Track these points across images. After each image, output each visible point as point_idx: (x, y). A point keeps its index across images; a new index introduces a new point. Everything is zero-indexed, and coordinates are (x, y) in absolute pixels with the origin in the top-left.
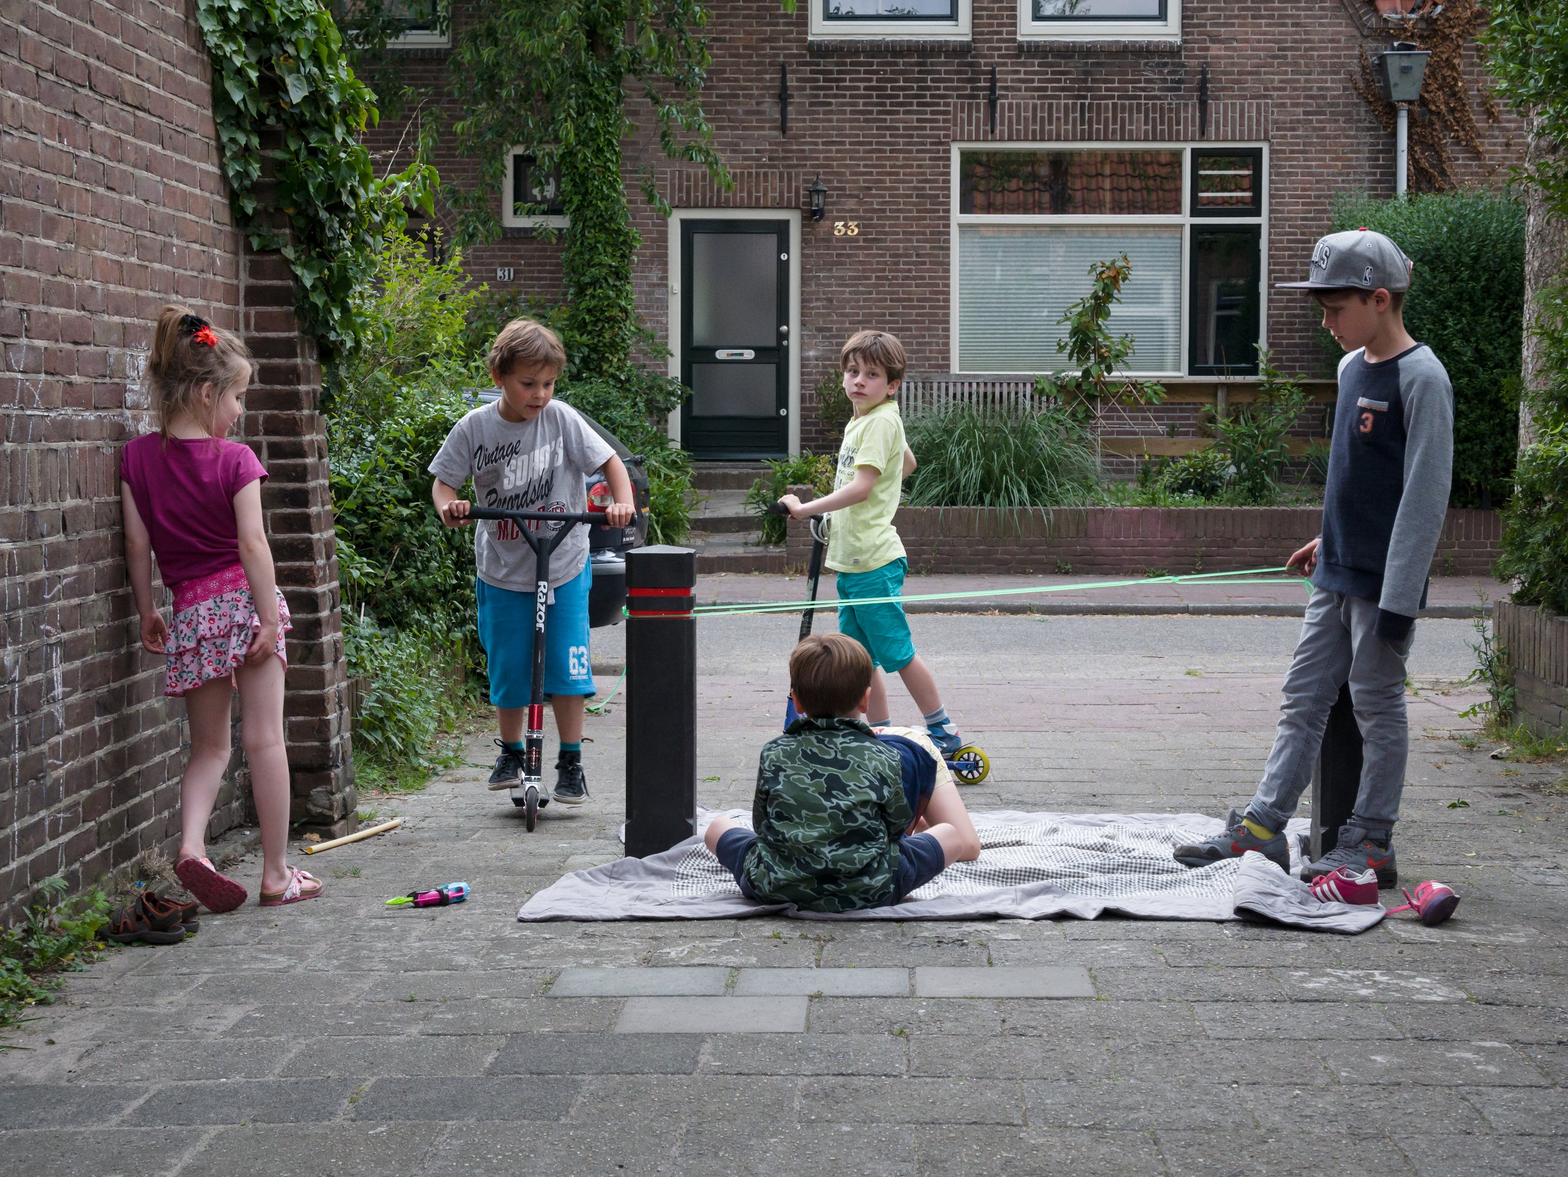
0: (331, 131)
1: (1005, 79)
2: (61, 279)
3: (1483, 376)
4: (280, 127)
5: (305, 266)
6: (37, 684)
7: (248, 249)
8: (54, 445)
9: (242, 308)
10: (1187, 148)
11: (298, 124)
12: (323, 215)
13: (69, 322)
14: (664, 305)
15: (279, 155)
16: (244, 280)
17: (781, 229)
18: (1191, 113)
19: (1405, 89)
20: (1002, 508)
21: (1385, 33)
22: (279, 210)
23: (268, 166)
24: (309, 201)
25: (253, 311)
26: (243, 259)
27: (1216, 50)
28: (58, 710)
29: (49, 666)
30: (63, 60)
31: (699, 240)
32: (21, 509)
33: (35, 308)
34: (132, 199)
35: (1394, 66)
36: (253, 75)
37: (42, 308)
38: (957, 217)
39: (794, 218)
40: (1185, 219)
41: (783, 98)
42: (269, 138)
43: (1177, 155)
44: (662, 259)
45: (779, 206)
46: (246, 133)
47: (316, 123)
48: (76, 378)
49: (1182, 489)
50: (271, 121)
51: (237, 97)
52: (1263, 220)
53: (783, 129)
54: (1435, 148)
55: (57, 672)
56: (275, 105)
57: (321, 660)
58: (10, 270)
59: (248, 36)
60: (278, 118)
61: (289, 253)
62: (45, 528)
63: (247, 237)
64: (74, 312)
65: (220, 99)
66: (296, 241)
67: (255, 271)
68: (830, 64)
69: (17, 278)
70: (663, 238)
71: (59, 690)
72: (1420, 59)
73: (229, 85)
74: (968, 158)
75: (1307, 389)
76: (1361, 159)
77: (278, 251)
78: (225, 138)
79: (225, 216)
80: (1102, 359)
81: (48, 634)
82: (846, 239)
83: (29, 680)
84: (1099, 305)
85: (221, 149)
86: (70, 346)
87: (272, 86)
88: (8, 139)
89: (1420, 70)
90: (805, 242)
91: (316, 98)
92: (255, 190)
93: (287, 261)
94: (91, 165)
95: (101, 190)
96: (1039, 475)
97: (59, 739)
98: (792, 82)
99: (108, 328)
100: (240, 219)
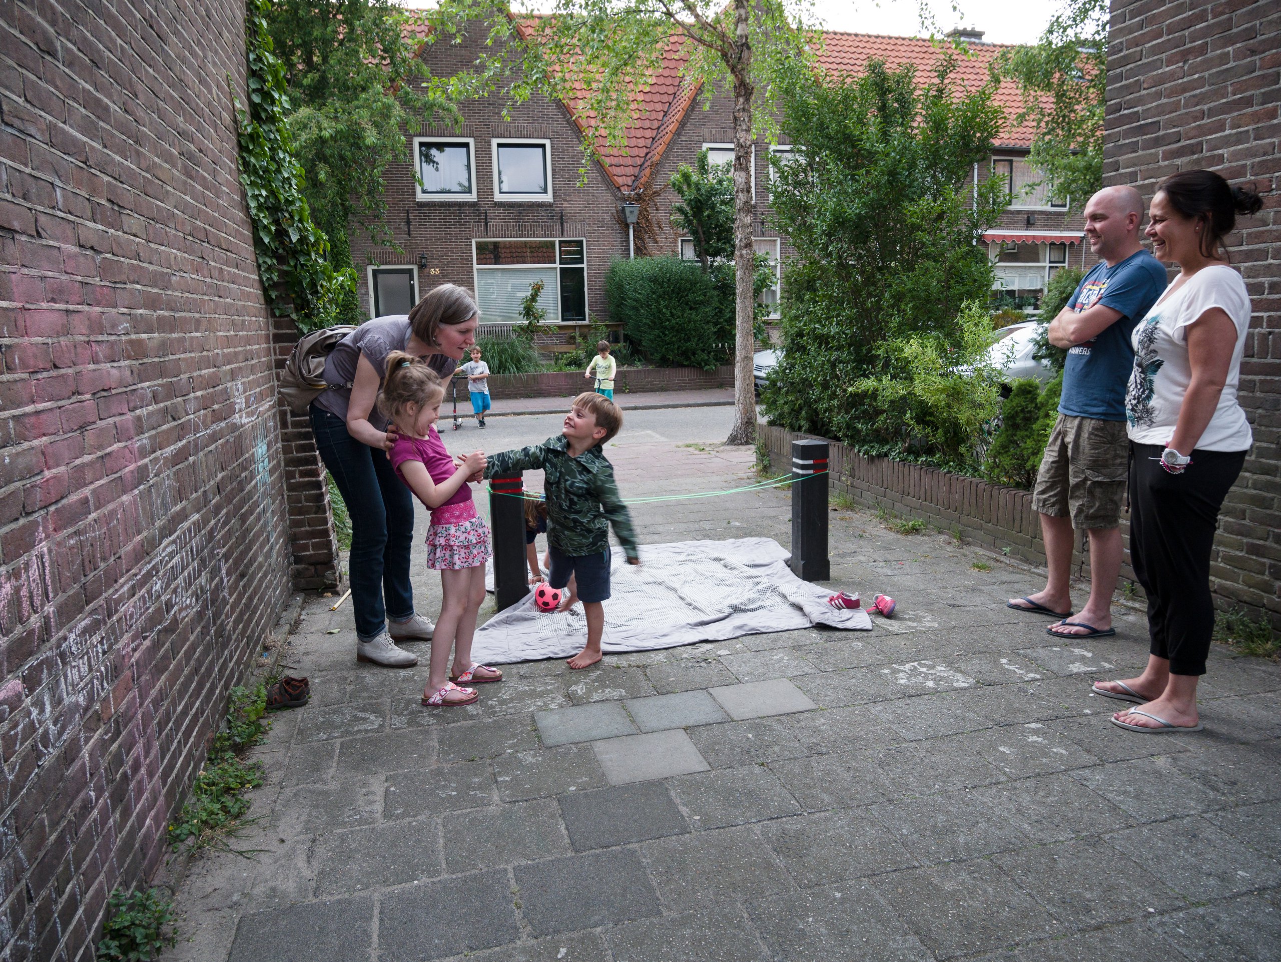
0: (309, 255)
1: (491, 215)
2: (205, 353)
3: (673, 321)
4: (285, 254)
5: (303, 323)
6: (217, 585)
7: (273, 315)
8: (210, 448)
9: (272, 345)
10: (557, 240)
11: (294, 252)
12: (310, 297)
13: (211, 376)
14: (368, 302)
15: (285, 268)
16: (272, 331)
17: (410, 272)
18: (558, 227)
19: (632, 219)
20: (507, 375)
21: (624, 199)
22: (288, 295)
23: (282, 274)
24: (303, 290)
25: (277, 346)
26: (271, 321)
27: (565, 204)
28: (226, 593)
29: (220, 571)
30: (195, 228)
31: (380, 277)
32: (200, 493)
33: (195, 374)
34: (228, 300)
35: (627, 210)
36: (273, 228)
37: (198, 373)
38: (476, 266)
39: (415, 268)
40: (557, 265)
41: (408, 223)
42: (281, 260)
43: (554, 242)
44: (366, 284)
45: (409, 263)
46: (271, 258)
47: (301, 251)
48: (216, 407)
49: (570, 364)
50: (280, 251)
51: (266, 240)
52: (585, 265)
53: (409, 235)
54: (642, 239)
55: (224, 572)
56: (282, 243)
58: (182, 356)
59: (268, 208)
60: (284, 249)
61: (294, 316)
62: (211, 496)
63: (272, 310)
64: (212, 370)
65: (257, 241)
66: (297, 310)
67: (277, 326)
68: (426, 209)
69: (186, 359)
70: (366, 276)
71: (225, 580)
72: (636, 208)
73: (262, 234)
74: (478, 244)
75: (607, 326)
76: (617, 244)
77: (288, 316)
78: (261, 261)
79: (262, 300)
80: (535, 318)
81: (218, 554)
82: (435, 275)
83: (213, 585)
84: (534, 298)
85: (259, 266)
86: (211, 390)
87: (281, 234)
88: (174, 278)
89: (636, 212)
90: (420, 276)
91: (303, 240)
92: (275, 286)
93: (293, 321)
94: (210, 286)
95: (216, 299)
96: (519, 361)
97: (228, 607)
98: (411, 217)
99: (226, 372)
100: (268, 300)
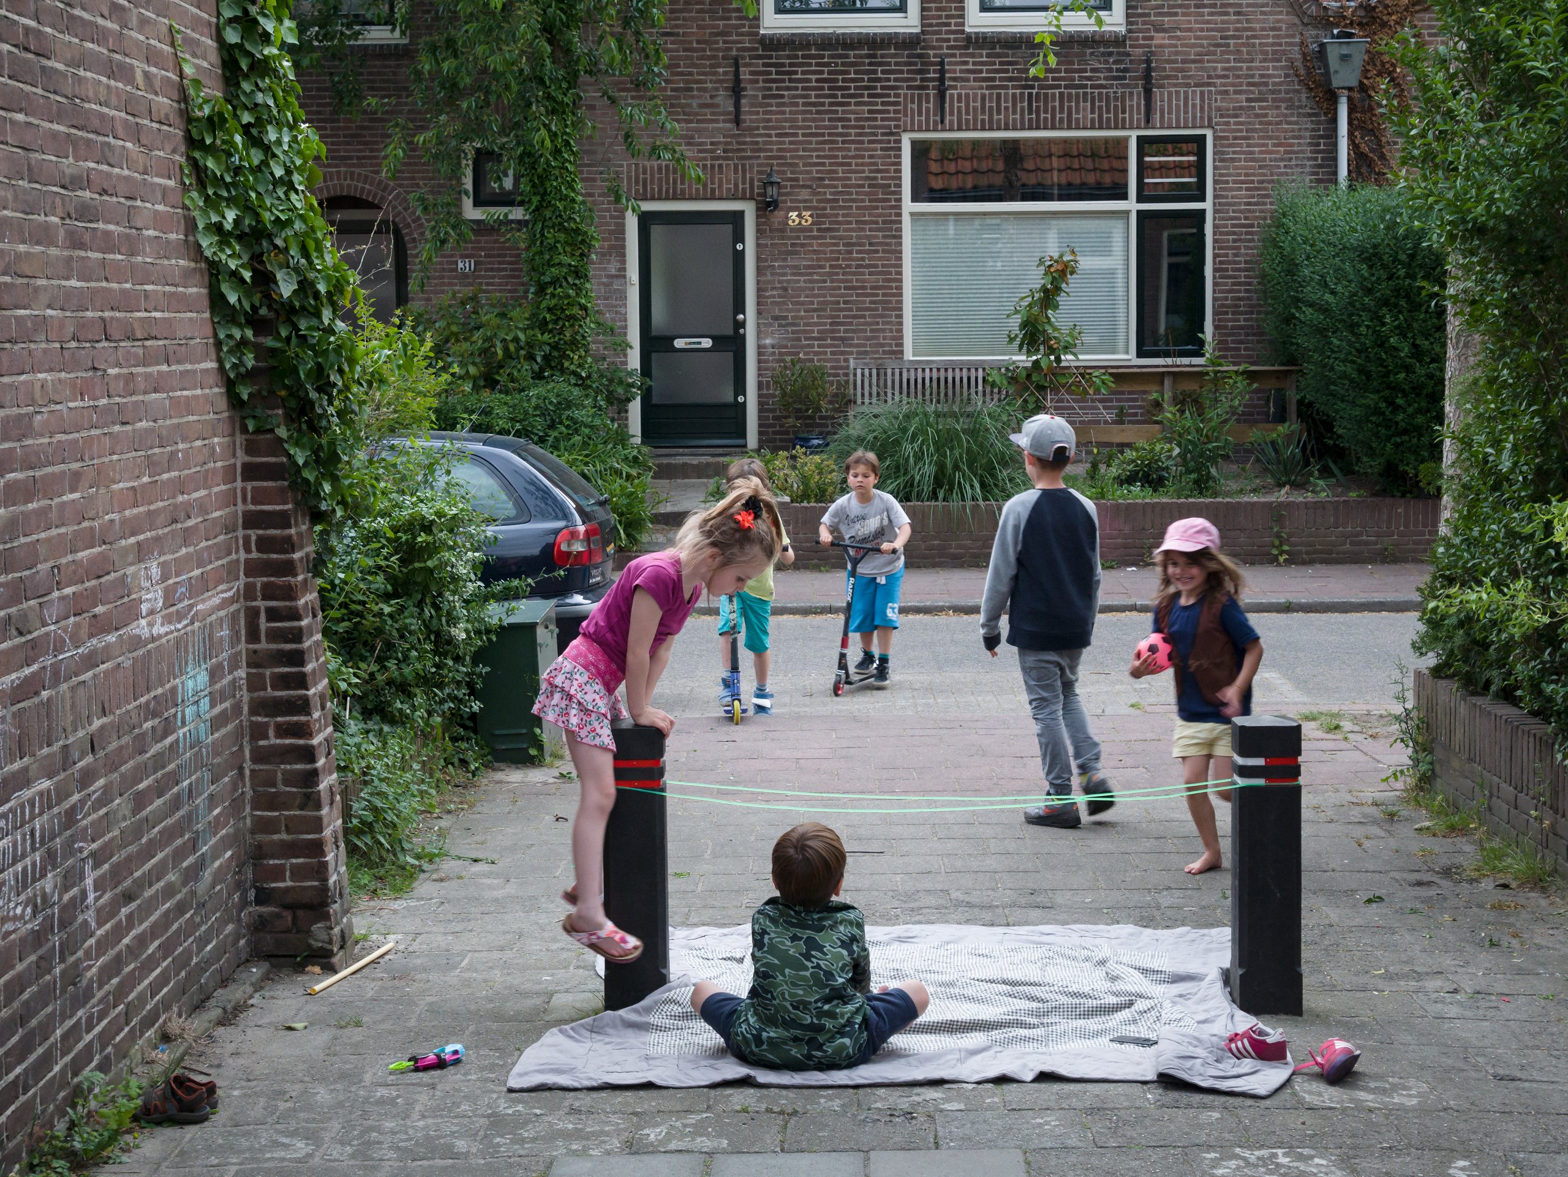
0: (318, 315)
1: (954, 70)
2: (86, 524)
4: (272, 315)
5: (297, 444)
6: (73, 899)
7: (244, 429)
8: (82, 678)
9: (239, 484)
10: (1133, 135)
11: (289, 311)
12: (313, 395)
13: (92, 560)
14: (623, 297)
15: (270, 342)
16: (241, 458)
17: (737, 218)
18: (1136, 100)
19: (1344, 76)
20: (955, 504)
21: (1324, 21)
22: (272, 392)
23: (261, 352)
24: (302, 386)
25: (249, 486)
26: (239, 439)
27: (1160, 39)
28: (90, 916)
29: (82, 878)
30: (83, 324)
31: (657, 232)
32: (56, 747)
33: (64, 561)
34: (143, 424)
35: (1333, 54)
36: (247, 275)
37: (70, 558)
38: (908, 206)
39: (749, 209)
40: (1131, 205)
41: (737, 91)
42: (260, 325)
43: (1123, 142)
44: (620, 251)
45: (734, 198)
46: (240, 326)
47: (303, 308)
48: (100, 609)
49: (1130, 480)
50: (263, 311)
51: (233, 299)
52: (1207, 205)
53: (737, 122)
54: (1374, 133)
55: (89, 882)
56: (267, 296)
57: (319, 807)
58: (43, 535)
59: (240, 238)
60: (270, 307)
61: (282, 432)
62: (77, 756)
63: (243, 418)
64: (96, 550)
65: (217, 301)
66: (289, 419)
67: (250, 450)
68: (783, 57)
69: (48, 540)
70: (621, 230)
71: (91, 896)
72: (1359, 46)
73: (225, 288)
74: (920, 151)
75: (1251, 376)
76: (1303, 145)
77: (272, 431)
78: (222, 336)
79: (222, 404)
80: (1052, 350)
81: (81, 850)
82: (800, 229)
83: (66, 897)
84: (1049, 297)
85: (218, 344)
86: (94, 582)
87: (264, 280)
88: (39, 417)
89: (1359, 58)
90: (760, 232)
91: (305, 286)
92: (250, 375)
93: (280, 440)
94: (108, 409)
95: (117, 428)
96: (991, 469)
97: (92, 941)
98: (745, 76)
99: (125, 551)
100: (235, 402)
